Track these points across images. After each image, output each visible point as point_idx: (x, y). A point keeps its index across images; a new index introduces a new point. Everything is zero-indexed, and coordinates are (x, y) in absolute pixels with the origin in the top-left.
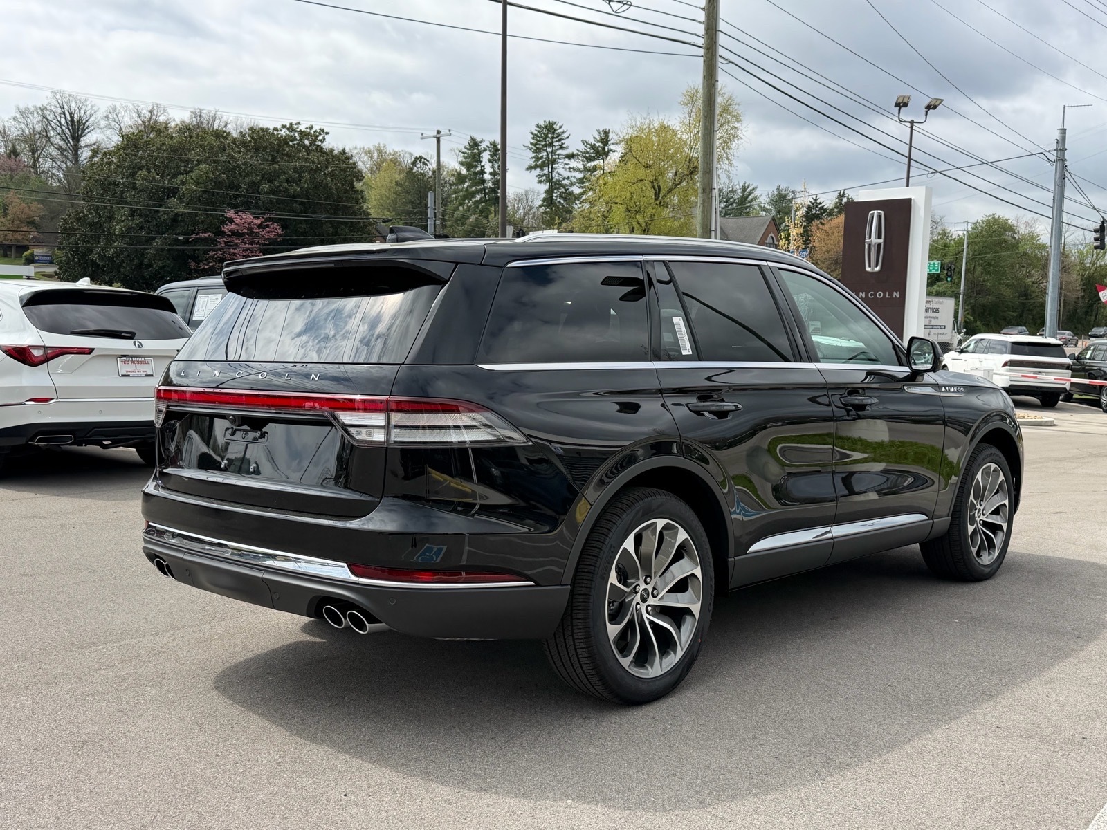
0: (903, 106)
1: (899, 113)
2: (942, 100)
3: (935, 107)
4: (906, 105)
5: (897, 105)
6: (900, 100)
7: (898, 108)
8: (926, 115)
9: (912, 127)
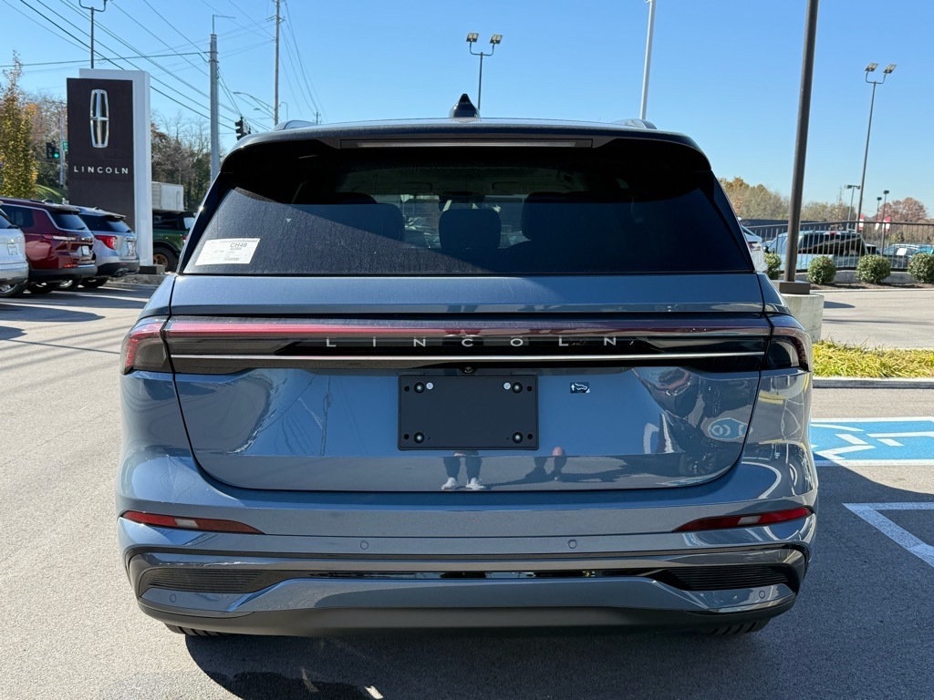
9: (92, 14)
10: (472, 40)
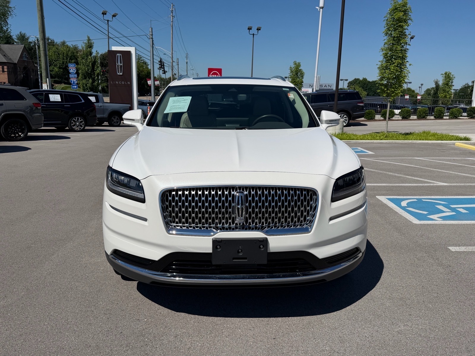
0: (105, 14)
1: (103, 17)
2: (117, 14)
3: (115, 16)
4: (106, 14)
5: (103, 13)
6: (104, 12)
7: (103, 15)
8: (112, 18)
9: (108, 22)
10: (250, 29)
